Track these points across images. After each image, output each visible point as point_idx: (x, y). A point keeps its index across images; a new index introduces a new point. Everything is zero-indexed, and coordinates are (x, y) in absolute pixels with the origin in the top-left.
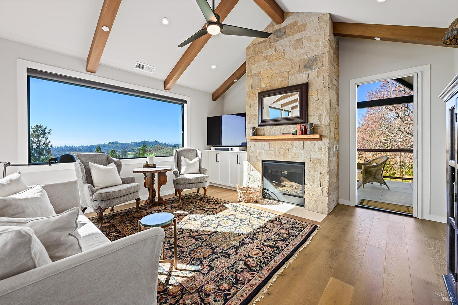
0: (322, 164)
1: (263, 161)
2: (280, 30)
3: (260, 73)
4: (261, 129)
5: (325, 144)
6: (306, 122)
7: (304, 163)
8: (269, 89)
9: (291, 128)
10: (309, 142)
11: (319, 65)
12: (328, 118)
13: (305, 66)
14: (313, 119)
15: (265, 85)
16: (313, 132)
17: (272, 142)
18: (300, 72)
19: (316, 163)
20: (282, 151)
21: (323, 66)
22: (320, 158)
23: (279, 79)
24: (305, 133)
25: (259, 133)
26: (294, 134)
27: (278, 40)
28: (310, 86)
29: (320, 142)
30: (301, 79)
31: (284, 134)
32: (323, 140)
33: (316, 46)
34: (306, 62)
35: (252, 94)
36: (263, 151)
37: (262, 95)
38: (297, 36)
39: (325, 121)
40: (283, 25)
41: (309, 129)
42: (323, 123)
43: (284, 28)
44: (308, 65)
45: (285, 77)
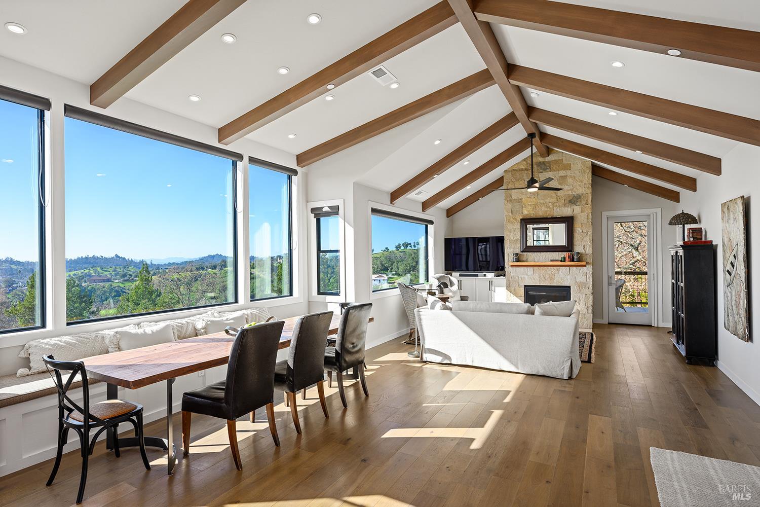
0: (587, 286)
1: (525, 286)
2: (544, 163)
3: (521, 199)
4: (523, 255)
5: (589, 269)
6: (571, 251)
7: (569, 287)
8: (533, 216)
9: (558, 255)
10: (575, 268)
11: (584, 203)
12: (591, 248)
13: (570, 201)
14: (578, 248)
15: (527, 212)
16: (579, 260)
17: (535, 268)
18: (565, 205)
19: (581, 285)
20: (547, 276)
21: (586, 204)
22: (585, 281)
23: (544, 209)
24: (573, 260)
25: (521, 259)
26: (561, 261)
27: (542, 172)
28: (575, 219)
29: (585, 268)
30: (567, 212)
31: (552, 261)
32: (587, 266)
33: (580, 186)
34: (571, 198)
35: (512, 219)
36: (526, 277)
37: (526, 222)
38: (562, 173)
39: (589, 250)
40: (547, 159)
41: (575, 257)
42: (587, 252)
43: (549, 162)
44: (574, 200)
45: (550, 208)
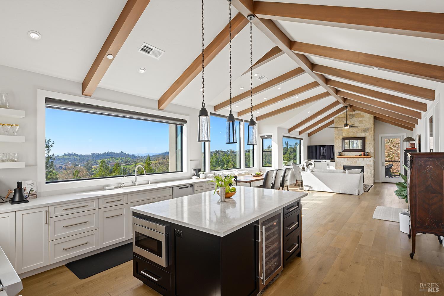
0: (371, 166)
1: (344, 166)
2: (352, 114)
3: (342, 130)
4: (343, 153)
5: (372, 159)
6: (364, 151)
7: (363, 166)
8: (347, 137)
9: (358, 153)
10: (366, 158)
11: (370, 131)
12: (373, 150)
13: (364, 131)
14: (367, 150)
15: (345, 135)
16: (368, 155)
17: (348, 158)
18: (361, 132)
19: (369, 166)
20: (354, 162)
21: (371, 132)
22: (370, 164)
23: (352, 134)
24: (365, 155)
25: (342, 154)
26: (360, 155)
27: (351, 118)
28: (366, 138)
29: (370, 158)
30: (362, 135)
31: (355, 155)
32: (371, 158)
33: (368, 124)
34: (364, 129)
35: (338, 138)
36: (344, 162)
37: (344, 139)
38: (360, 119)
39: (372, 151)
40: (354, 113)
41: (366, 154)
42: (371, 152)
43: (354, 114)
44: (365, 130)
45: (355, 133)
